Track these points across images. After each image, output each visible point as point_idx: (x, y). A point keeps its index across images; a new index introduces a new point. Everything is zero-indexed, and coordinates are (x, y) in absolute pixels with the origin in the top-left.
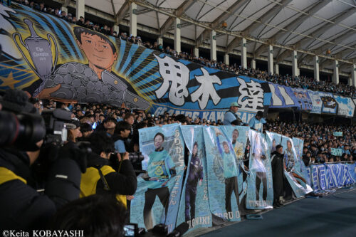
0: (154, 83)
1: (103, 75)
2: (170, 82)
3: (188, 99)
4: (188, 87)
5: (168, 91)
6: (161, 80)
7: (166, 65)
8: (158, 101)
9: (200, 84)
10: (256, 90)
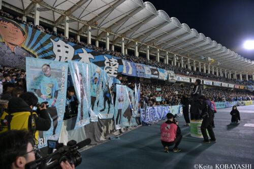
0: (49, 57)
1: (15, 50)
2: (60, 57)
4: (73, 59)
6: (54, 56)
7: (59, 46)
9: (81, 58)
10: (114, 63)
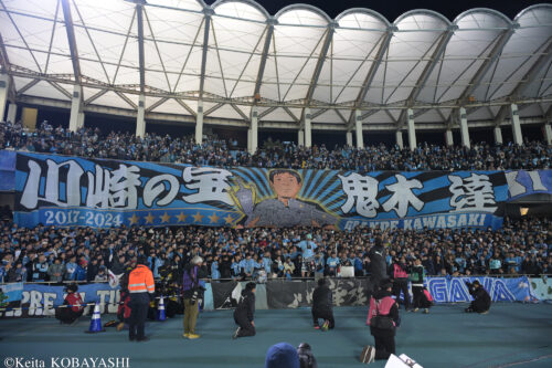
0: (338, 200)
1: (289, 203)
2: (356, 197)
3: (380, 210)
4: (377, 198)
5: (355, 205)
6: (345, 197)
7: (351, 182)
8: (344, 215)
9: (392, 193)
10: (477, 184)
